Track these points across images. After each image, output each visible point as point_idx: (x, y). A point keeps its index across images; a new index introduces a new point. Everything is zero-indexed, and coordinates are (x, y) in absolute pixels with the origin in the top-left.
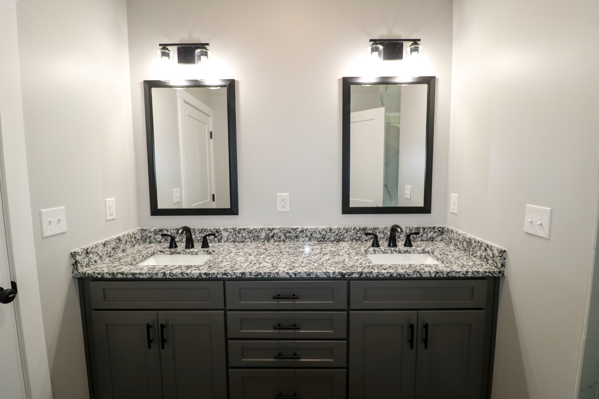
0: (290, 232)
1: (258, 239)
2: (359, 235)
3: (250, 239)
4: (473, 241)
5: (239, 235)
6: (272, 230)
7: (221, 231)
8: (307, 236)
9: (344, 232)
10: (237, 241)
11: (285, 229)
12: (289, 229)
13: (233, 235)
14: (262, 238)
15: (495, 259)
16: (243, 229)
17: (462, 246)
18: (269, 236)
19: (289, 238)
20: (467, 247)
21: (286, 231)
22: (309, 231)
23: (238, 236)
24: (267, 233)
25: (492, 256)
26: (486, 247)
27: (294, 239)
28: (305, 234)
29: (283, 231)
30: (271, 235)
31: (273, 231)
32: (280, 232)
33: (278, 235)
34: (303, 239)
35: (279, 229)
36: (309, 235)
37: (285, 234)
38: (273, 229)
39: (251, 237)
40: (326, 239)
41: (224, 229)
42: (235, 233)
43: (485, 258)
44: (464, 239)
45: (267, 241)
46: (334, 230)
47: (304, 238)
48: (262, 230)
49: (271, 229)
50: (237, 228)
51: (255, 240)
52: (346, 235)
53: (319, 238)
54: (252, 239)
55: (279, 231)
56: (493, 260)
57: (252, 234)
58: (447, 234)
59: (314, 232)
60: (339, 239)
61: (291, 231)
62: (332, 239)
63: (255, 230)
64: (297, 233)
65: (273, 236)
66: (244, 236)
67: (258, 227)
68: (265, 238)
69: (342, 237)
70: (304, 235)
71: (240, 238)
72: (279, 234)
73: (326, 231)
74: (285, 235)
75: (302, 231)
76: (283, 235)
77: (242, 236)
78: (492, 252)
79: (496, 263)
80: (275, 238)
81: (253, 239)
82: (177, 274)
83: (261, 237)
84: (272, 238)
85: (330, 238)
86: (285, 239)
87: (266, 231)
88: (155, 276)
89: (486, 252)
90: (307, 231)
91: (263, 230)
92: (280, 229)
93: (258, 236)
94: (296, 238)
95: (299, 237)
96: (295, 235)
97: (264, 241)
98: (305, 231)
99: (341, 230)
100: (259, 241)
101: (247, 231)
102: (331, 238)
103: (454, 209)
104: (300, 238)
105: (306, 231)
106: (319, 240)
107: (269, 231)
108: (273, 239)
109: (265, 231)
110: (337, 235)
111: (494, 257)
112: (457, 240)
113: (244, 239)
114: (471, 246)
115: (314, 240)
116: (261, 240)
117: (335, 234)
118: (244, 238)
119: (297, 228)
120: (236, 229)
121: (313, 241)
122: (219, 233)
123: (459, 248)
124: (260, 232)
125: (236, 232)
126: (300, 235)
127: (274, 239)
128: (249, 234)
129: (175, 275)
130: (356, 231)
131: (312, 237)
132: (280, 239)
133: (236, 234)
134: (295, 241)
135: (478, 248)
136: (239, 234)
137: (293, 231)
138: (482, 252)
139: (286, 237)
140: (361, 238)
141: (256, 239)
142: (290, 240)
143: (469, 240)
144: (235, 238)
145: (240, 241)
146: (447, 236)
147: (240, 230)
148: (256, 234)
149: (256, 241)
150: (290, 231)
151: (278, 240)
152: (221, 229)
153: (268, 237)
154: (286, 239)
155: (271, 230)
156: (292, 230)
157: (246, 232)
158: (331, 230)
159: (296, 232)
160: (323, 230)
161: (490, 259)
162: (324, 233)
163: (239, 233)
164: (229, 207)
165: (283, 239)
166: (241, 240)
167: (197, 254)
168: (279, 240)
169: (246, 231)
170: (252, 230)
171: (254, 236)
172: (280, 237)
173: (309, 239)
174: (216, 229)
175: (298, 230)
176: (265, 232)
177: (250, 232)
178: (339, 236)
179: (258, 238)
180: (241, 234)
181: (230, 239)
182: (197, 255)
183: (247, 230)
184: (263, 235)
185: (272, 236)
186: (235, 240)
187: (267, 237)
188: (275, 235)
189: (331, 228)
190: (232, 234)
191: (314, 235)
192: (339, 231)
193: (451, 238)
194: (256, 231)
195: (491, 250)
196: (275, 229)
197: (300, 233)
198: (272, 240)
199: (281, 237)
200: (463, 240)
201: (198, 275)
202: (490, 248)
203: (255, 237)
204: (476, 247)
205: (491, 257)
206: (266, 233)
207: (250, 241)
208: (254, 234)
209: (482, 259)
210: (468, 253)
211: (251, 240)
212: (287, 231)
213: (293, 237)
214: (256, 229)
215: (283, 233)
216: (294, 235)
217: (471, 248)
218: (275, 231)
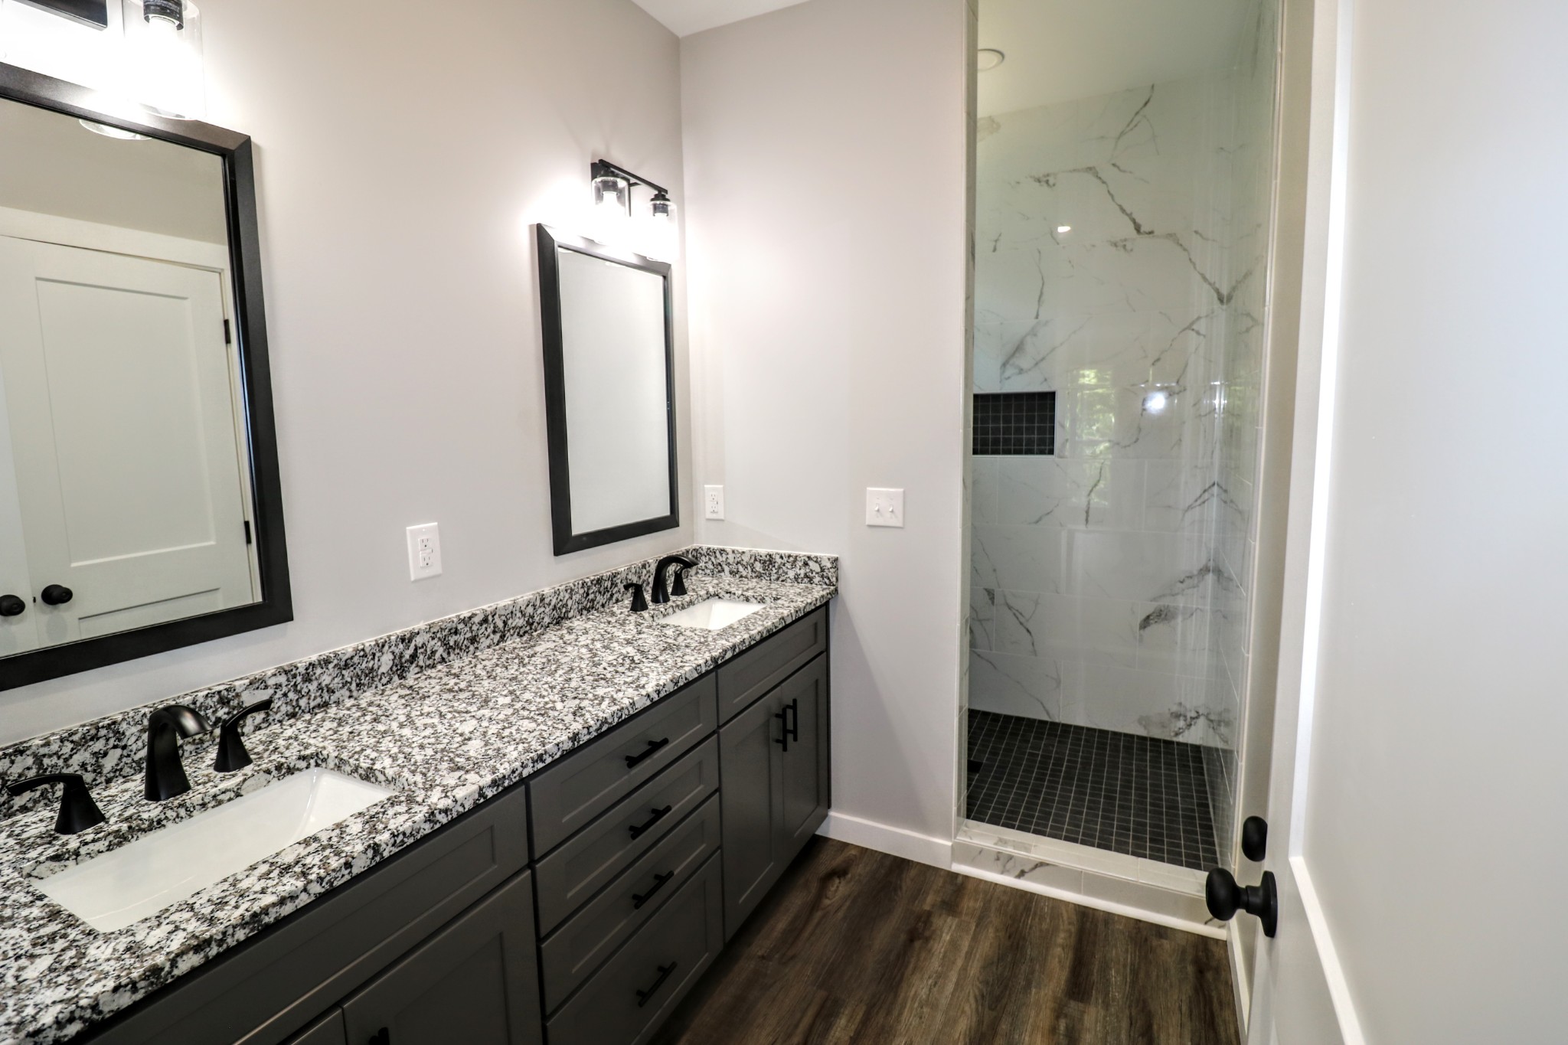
0: (456, 633)
1: (373, 677)
2: (591, 597)
3: (346, 687)
4: (778, 557)
5: (310, 687)
6: (410, 641)
7: (238, 695)
8: (496, 630)
9: (567, 596)
10: (303, 711)
11: (443, 627)
12: (453, 622)
13: (285, 695)
14: (384, 673)
15: (825, 574)
16: (320, 664)
17: (752, 571)
18: (403, 660)
19: (454, 649)
20: (764, 570)
21: (447, 630)
22: (500, 616)
23: (305, 690)
24: (397, 651)
25: (819, 570)
26: (807, 559)
27: (469, 647)
28: (492, 626)
29: (439, 635)
30: (407, 655)
31: (414, 641)
32: (433, 639)
33: (428, 650)
34: (488, 642)
35: (429, 631)
36: (500, 625)
37: (445, 639)
38: (414, 635)
39: (349, 680)
40: (535, 624)
41: (251, 684)
42: (292, 684)
43: (806, 576)
44: (756, 558)
45: (399, 676)
46: (550, 598)
47: (489, 638)
48: (383, 646)
49: (408, 636)
50: (299, 665)
51: (364, 685)
52: (570, 603)
53: (522, 627)
54: (353, 686)
55: (429, 635)
56: (822, 576)
57: (352, 668)
58: (710, 559)
59: (510, 615)
60: (559, 617)
61: (460, 626)
62: (547, 620)
63: (362, 653)
64: (475, 628)
65: (414, 657)
66: (327, 686)
67: (369, 642)
68: (391, 669)
69: (564, 610)
70: (489, 630)
71: (312, 698)
72: (429, 646)
73: (534, 605)
74: (445, 643)
75: (485, 620)
76: (441, 645)
77: (320, 688)
78: (820, 565)
79: (829, 578)
80: (421, 660)
81: (357, 685)
82: (416, 826)
83: (380, 672)
84: (412, 663)
85: (543, 619)
86: (445, 655)
87: (393, 648)
88: (343, 876)
89: (807, 567)
90: (496, 617)
91: (386, 647)
92: (432, 630)
93: (372, 670)
94: (471, 644)
95: (478, 640)
96: (469, 635)
97: (391, 679)
98: (490, 618)
99: (562, 594)
100: (374, 686)
101: (335, 666)
102: (544, 621)
103: (717, 512)
104: (481, 641)
105: (493, 616)
106: (521, 633)
107: (401, 646)
108: (414, 665)
109: (390, 647)
110: (555, 608)
111: (822, 570)
112: (738, 563)
113: (326, 696)
114: (774, 566)
115: (512, 635)
116: (381, 679)
117: (551, 607)
118: (325, 691)
119: (474, 615)
120: (297, 668)
121: (509, 638)
122: (231, 703)
123: (744, 575)
124: (378, 654)
125: (299, 679)
126: (481, 632)
127: (417, 666)
128: (344, 672)
129: (411, 834)
130: (586, 589)
131: (506, 629)
132: (434, 660)
133: (299, 688)
134: (469, 653)
135: (788, 565)
136: (307, 684)
137: (464, 626)
138: (798, 570)
139: (448, 649)
140: (595, 603)
141: (366, 682)
142: (458, 654)
143: (768, 557)
144: (294, 703)
145: (313, 708)
146: (710, 563)
147: (311, 669)
148: (364, 665)
149: (366, 688)
150: (456, 628)
151: (428, 662)
152: (240, 686)
153: (402, 664)
154: (449, 653)
155: (407, 641)
156: (462, 624)
157: (331, 670)
158: (544, 599)
159: (471, 628)
160: (528, 605)
161: (817, 576)
162: (530, 610)
163: (307, 679)
164: (259, 599)
165: (441, 655)
166: (319, 700)
167: (238, 795)
168: (430, 662)
169: (331, 666)
170: (352, 658)
171: (360, 673)
172: (433, 653)
173: (501, 637)
174: (219, 692)
175: (477, 620)
176: (390, 650)
177: (346, 666)
178: (559, 608)
179: (371, 675)
180: (316, 679)
181: (276, 713)
182: (239, 798)
183: (336, 662)
184: (386, 661)
185: (410, 656)
186: (297, 710)
187: (396, 666)
188: (419, 651)
189: (543, 595)
190: (285, 689)
191: (510, 622)
192: (557, 598)
193: (720, 564)
194: (363, 656)
195: (816, 562)
196: (418, 633)
197: (481, 625)
198: (413, 669)
199: (436, 651)
200: (752, 561)
201: (477, 796)
202: (815, 559)
203: (363, 677)
204: (784, 565)
205: (817, 573)
206: (393, 653)
207: (348, 693)
208: (357, 669)
209: (800, 580)
210: (768, 579)
211: (351, 691)
212: (450, 630)
213: (465, 642)
214: (363, 650)
215: (439, 638)
216: (466, 636)
217: (773, 569)
218: (419, 640)
